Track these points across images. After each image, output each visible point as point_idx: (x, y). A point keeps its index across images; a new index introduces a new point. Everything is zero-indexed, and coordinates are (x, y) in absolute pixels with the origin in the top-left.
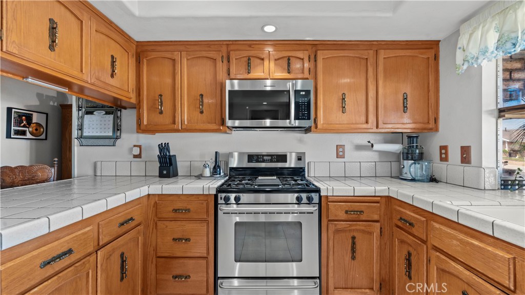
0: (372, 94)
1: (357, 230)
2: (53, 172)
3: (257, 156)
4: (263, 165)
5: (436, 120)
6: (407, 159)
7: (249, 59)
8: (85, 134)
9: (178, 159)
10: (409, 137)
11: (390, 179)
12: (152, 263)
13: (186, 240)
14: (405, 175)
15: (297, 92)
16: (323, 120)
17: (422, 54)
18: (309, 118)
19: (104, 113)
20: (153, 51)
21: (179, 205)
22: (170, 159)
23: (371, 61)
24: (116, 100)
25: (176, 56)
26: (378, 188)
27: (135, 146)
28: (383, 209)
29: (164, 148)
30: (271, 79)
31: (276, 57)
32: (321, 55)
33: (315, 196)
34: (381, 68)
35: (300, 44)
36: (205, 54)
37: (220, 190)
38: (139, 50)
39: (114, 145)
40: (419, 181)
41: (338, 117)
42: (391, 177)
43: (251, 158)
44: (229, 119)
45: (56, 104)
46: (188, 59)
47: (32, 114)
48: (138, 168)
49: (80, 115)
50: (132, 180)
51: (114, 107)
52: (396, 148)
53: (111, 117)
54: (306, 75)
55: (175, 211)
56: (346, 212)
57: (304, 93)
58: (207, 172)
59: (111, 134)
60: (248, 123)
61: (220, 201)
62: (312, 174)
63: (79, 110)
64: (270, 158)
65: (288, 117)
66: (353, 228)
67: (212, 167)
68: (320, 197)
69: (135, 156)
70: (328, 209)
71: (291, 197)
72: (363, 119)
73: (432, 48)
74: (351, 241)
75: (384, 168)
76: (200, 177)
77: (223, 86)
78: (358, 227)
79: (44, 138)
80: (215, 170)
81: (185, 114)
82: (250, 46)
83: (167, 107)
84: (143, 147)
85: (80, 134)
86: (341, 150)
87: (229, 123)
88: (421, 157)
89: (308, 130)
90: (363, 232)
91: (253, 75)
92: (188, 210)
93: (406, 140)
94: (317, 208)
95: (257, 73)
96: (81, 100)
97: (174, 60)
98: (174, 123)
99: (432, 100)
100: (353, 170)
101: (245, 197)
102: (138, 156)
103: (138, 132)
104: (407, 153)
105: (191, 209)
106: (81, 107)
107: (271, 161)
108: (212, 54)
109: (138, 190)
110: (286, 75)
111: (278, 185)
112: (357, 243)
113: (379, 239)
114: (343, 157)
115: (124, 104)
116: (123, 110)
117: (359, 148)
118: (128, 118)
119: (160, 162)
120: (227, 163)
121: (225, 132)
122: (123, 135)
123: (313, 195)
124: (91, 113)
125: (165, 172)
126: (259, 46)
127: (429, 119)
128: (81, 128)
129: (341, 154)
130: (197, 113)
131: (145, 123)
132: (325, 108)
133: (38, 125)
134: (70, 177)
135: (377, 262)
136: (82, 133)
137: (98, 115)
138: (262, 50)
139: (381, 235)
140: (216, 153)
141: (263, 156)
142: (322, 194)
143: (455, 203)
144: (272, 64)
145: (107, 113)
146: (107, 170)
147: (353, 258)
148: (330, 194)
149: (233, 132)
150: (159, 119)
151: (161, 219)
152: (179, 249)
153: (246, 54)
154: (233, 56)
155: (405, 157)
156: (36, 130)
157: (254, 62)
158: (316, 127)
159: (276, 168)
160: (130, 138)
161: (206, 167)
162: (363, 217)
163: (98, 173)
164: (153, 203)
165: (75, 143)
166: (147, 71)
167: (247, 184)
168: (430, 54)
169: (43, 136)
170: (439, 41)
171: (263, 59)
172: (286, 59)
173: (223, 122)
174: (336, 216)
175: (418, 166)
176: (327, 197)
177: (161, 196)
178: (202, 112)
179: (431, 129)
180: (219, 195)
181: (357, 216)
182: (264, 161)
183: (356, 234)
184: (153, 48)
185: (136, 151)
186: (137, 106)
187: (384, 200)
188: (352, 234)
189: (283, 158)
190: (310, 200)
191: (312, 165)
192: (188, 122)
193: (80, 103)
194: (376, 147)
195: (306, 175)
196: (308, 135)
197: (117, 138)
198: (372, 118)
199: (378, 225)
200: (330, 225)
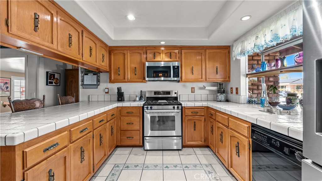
0: (204, 67)
1: (196, 119)
2: (74, 99)
3: (158, 92)
4: (160, 96)
5: (229, 77)
6: (219, 93)
7: (155, 53)
8: (84, 83)
9: (124, 94)
10: (220, 84)
11: (213, 101)
12: (119, 132)
13: (132, 124)
14: (218, 99)
15: (174, 67)
16: (185, 77)
17: (224, 51)
18: (178, 77)
19: (93, 74)
20: (116, 50)
21: (129, 110)
22: (122, 94)
23: (203, 53)
24: (98, 69)
25: (125, 52)
26: (204, 103)
27: (106, 88)
28: (205, 112)
29: (119, 89)
30: (163, 61)
31: (165, 52)
32: (183, 51)
33: (180, 107)
34: (207, 56)
35: (175, 47)
36: (137, 51)
37: (144, 105)
38: (110, 50)
39: (97, 88)
40: (222, 101)
41: (190, 76)
42: (214, 101)
43: (156, 93)
44: (147, 77)
45: (63, 69)
46: (130, 53)
47: (55, 74)
48: (107, 97)
49: (82, 75)
50: (105, 103)
51: (97, 72)
52: (215, 88)
53: (96, 76)
54: (178, 59)
55: (128, 113)
56: (192, 112)
57: (176, 67)
58: (138, 99)
59: (96, 83)
60: (152, 79)
61: (145, 109)
62: (181, 100)
63: (82, 73)
64: (163, 93)
65: (170, 77)
66: (194, 118)
67: (139, 97)
68: (182, 107)
69: (106, 93)
70: (185, 111)
71: (171, 107)
72: (200, 77)
73: (227, 49)
74: (194, 124)
75: (211, 97)
76: (135, 101)
77: (144, 64)
78: (196, 118)
79: (59, 85)
80: (141, 99)
81: (129, 75)
82: (155, 48)
83: (121, 72)
84: (109, 89)
85: (82, 84)
86: (193, 89)
87: (147, 79)
88: (224, 92)
89: (179, 81)
90: (198, 120)
91: (156, 59)
92: (132, 113)
93: (218, 85)
94: (180, 110)
95: (158, 59)
96: (83, 69)
97: (124, 54)
98: (124, 79)
99: (228, 69)
100: (198, 98)
101: (154, 107)
102: (108, 93)
103: (109, 83)
104: (219, 91)
105: (134, 112)
106: (83, 72)
107: (164, 94)
108: (139, 51)
109: (108, 107)
110: (169, 59)
111: (166, 103)
112: (196, 124)
113: (204, 122)
114: (194, 92)
115: (101, 71)
116: (101, 73)
117: (201, 88)
118: (103, 76)
119: (118, 95)
120: (145, 95)
121: (145, 82)
122: (101, 84)
123: (179, 106)
124: (87, 74)
125: (120, 99)
126: (159, 48)
127: (226, 77)
128: (83, 81)
129: (193, 91)
130: (134, 74)
131: (113, 79)
132: (185, 73)
133: (57, 79)
134: (78, 102)
135: (203, 131)
136: (83, 83)
137: (90, 76)
138: (160, 50)
139: (205, 121)
140: (141, 91)
141: (160, 92)
142: (183, 106)
143: (223, 106)
144: (164, 55)
145: (94, 74)
146: (94, 99)
147: (195, 130)
148: (186, 106)
149: (148, 82)
150: (118, 77)
151: (122, 116)
152: (129, 127)
153: (154, 51)
154: (148, 51)
155: (218, 92)
156: (56, 81)
157: (157, 54)
158: (182, 80)
159: (166, 97)
160: (103, 85)
161: (137, 97)
162: (198, 114)
163: (90, 100)
164: (119, 110)
165: (80, 87)
166: (113, 58)
167: (154, 103)
168: (226, 51)
169: (59, 84)
170: (230, 46)
171: (160, 53)
172: (169, 53)
173: (144, 79)
174: (188, 114)
175: (222, 96)
176: (185, 107)
177: (122, 107)
178: (136, 75)
179: (227, 81)
180: (145, 106)
181: (196, 114)
182: (161, 94)
183: (195, 121)
184: (115, 49)
185: (107, 90)
186: (109, 72)
187: (206, 108)
188: (194, 121)
189: (168, 93)
190: (178, 108)
191: (181, 96)
192: (130, 79)
193: (82, 70)
194: (207, 88)
195: (178, 100)
196: (179, 83)
197: (98, 85)
198: (204, 77)
199: (204, 117)
200: (186, 118)
